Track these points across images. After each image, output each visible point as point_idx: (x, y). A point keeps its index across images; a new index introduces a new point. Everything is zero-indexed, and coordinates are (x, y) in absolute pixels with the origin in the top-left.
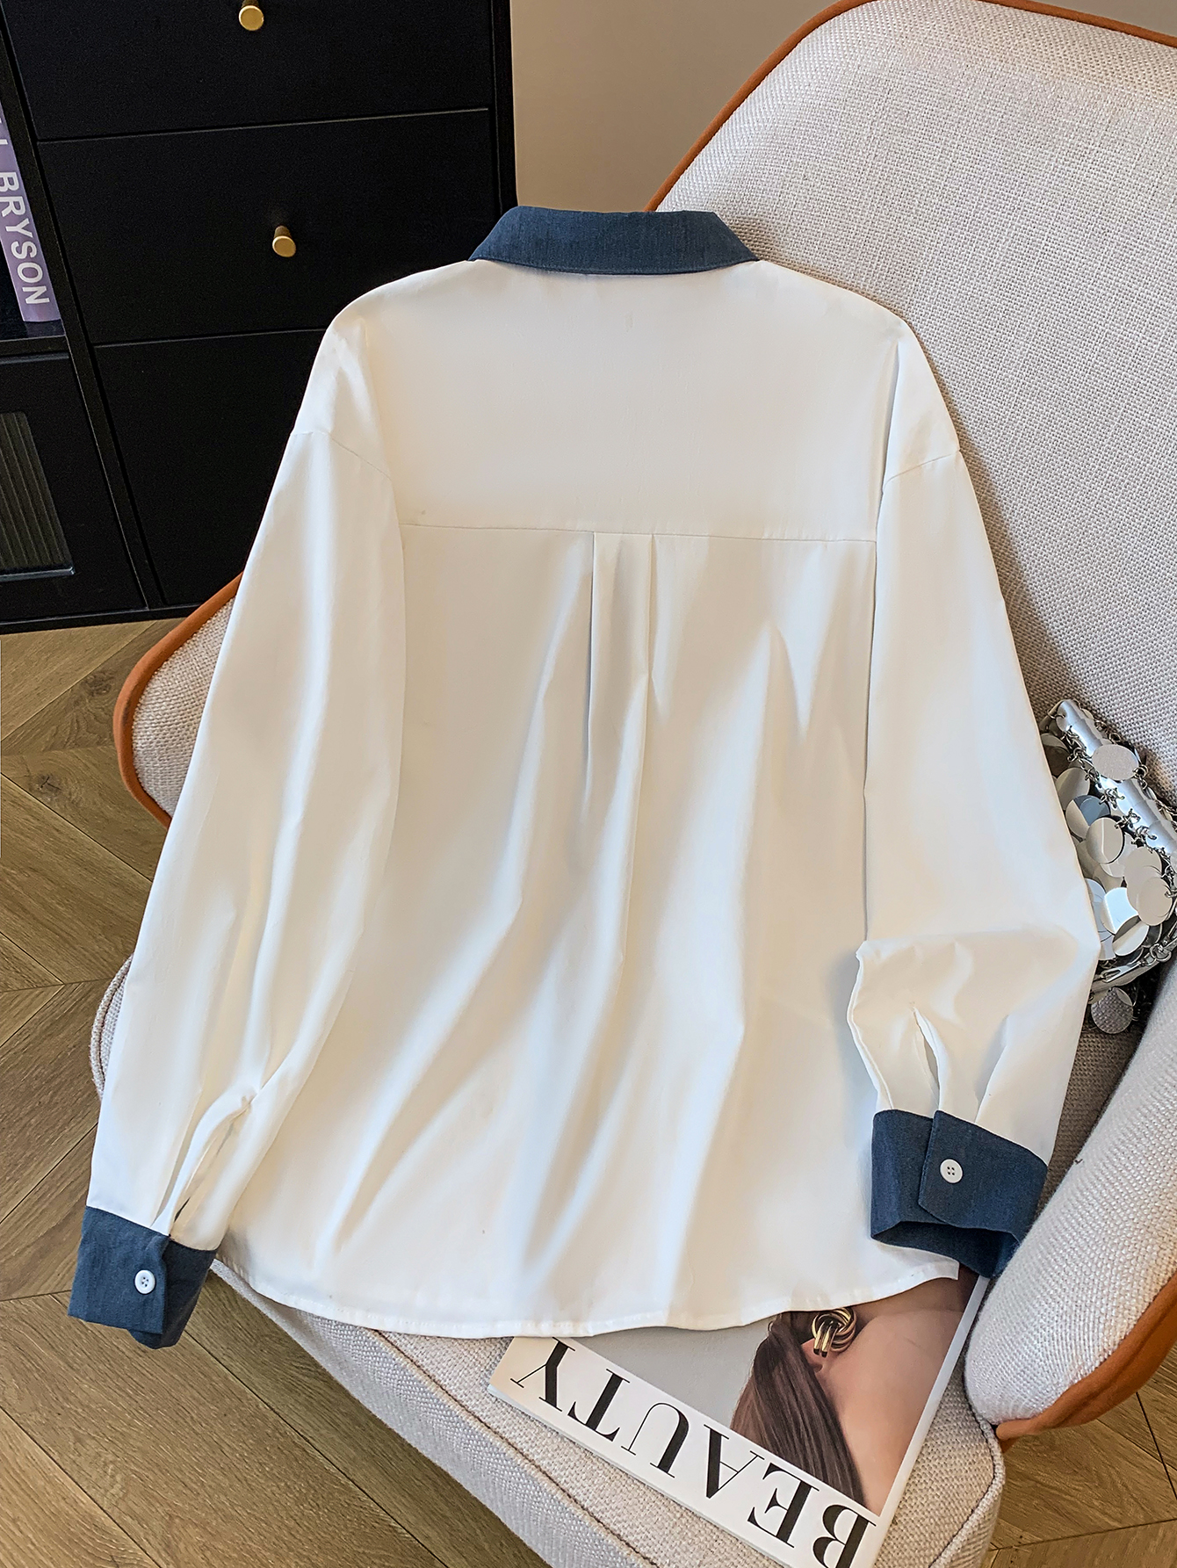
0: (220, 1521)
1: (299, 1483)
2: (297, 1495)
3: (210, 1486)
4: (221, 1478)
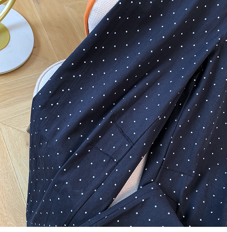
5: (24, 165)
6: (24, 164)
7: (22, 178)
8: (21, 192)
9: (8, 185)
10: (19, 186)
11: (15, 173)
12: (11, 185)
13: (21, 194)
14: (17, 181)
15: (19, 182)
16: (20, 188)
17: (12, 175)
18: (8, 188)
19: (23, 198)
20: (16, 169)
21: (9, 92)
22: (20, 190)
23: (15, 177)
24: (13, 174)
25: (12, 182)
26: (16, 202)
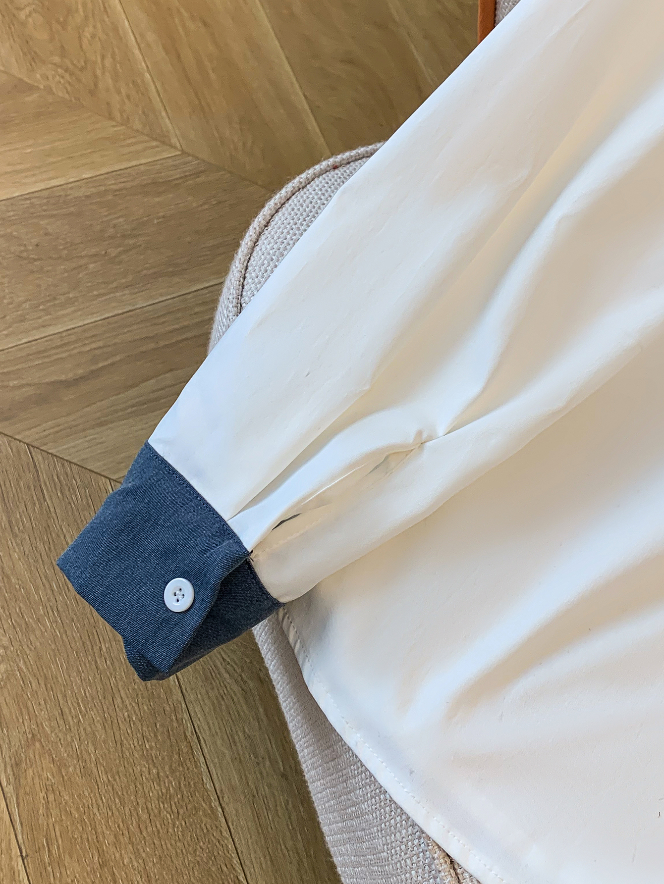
0: (78, 771)
1: (172, 779)
2: (164, 791)
3: (85, 729)
4: (99, 727)
5: (226, 676)
6: (223, 671)
7: (219, 742)
8: (215, 804)
9: (158, 774)
10: (206, 779)
11: (186, 716)
12: (173, 771)
13: (217, 818)
14: (197, 753)
15: (207, 756)
16: (209, 786)
17: (175, 724)
18: (159, 785)
19: (226, 834)
20: (191, 697)
21: (152, 345)
22: (213, 797)
23: (189, 734)
24: (180, 721)
25: (176, 756)
26: (195, 851)
